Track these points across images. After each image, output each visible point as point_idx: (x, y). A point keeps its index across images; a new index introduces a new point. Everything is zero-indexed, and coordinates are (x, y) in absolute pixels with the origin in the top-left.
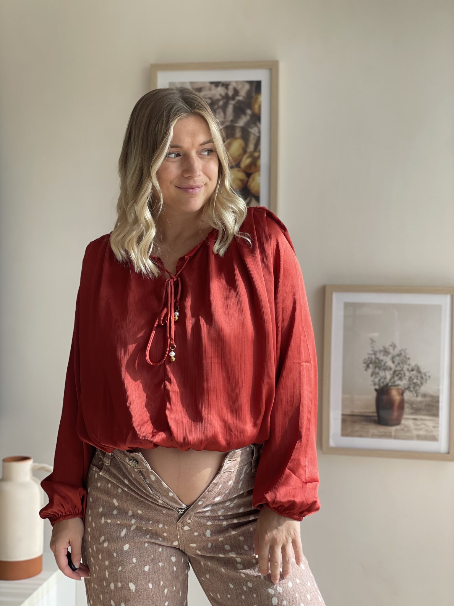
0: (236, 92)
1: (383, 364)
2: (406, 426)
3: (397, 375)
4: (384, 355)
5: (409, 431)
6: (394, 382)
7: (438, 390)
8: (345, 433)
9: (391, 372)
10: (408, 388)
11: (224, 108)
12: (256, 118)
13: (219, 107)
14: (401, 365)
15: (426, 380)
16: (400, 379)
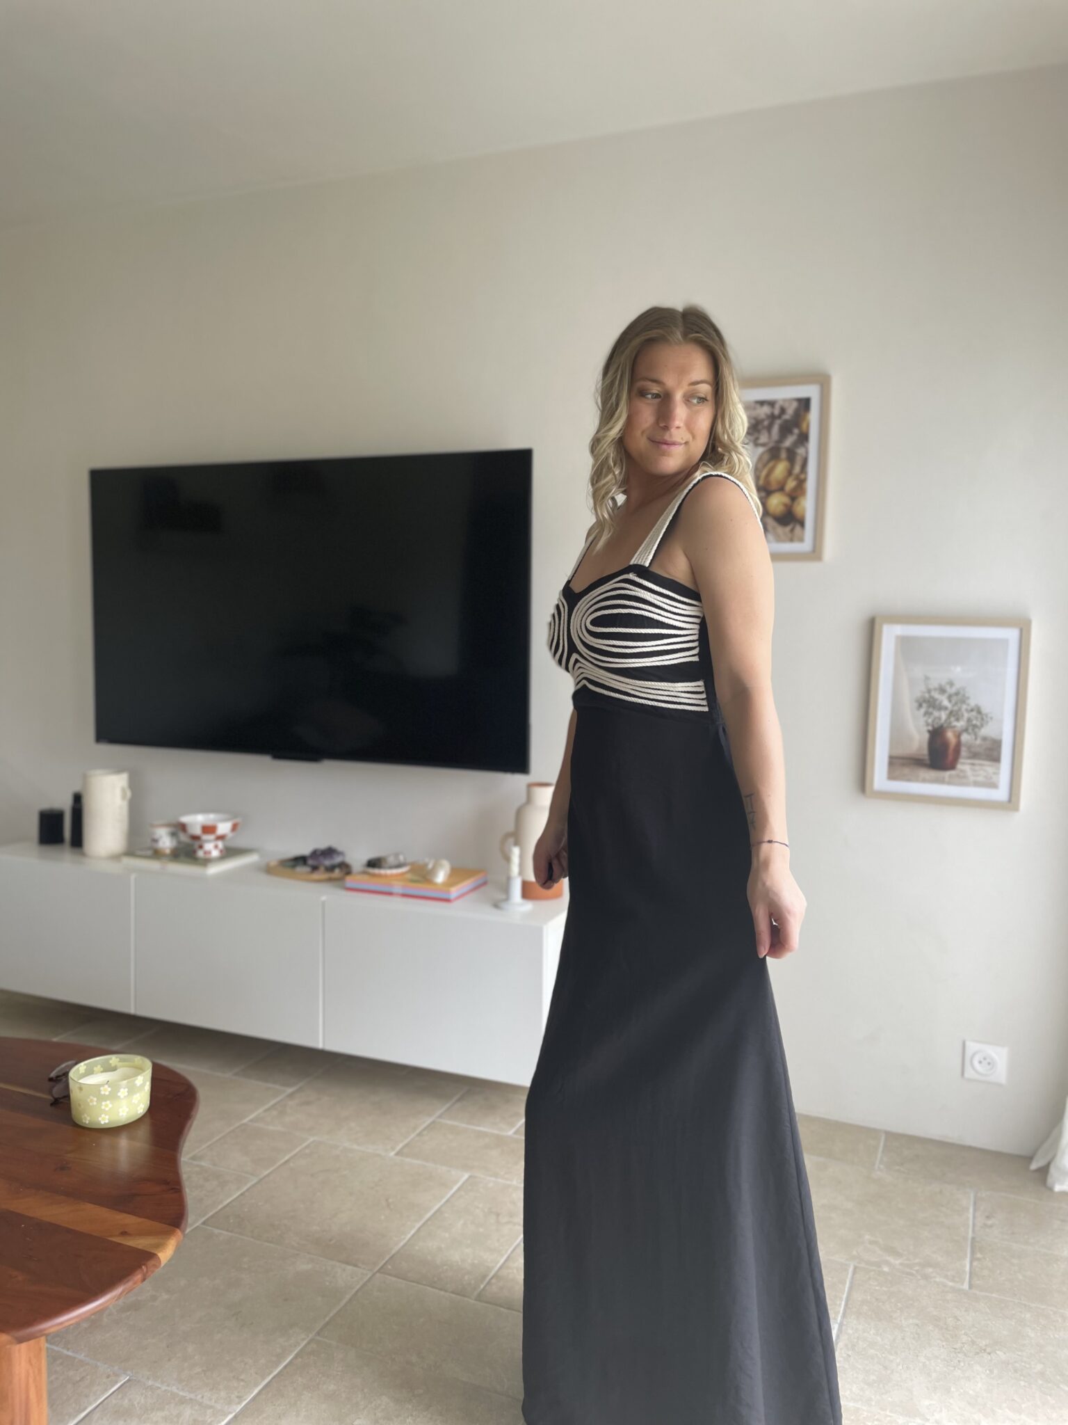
0: (783, 411)
1: (937, 703)
2: (962, 771)
3: (954, 716)
4: (940, 693)
5: (965, 777)
6: (950, 723)
7: (1001, 733)
8: (892, 776)
9: (947, 712)
10: (966, 730)
11: (769, 428)
12: (804, 438)
13: (764, 428)
14: (959, 705)
15: (987, 722)
16: (958, 720)
